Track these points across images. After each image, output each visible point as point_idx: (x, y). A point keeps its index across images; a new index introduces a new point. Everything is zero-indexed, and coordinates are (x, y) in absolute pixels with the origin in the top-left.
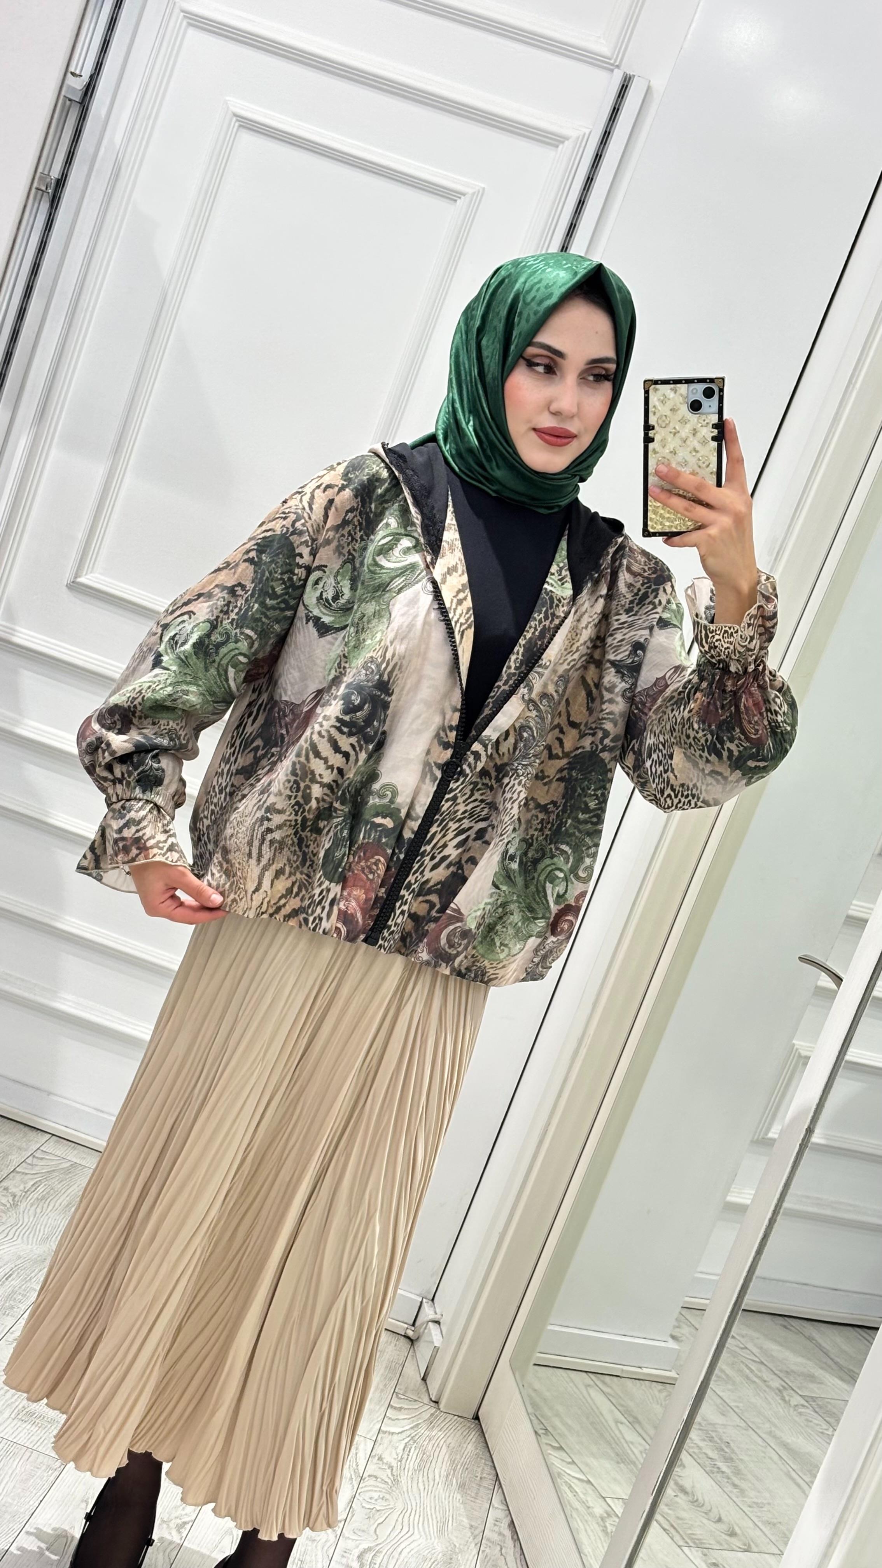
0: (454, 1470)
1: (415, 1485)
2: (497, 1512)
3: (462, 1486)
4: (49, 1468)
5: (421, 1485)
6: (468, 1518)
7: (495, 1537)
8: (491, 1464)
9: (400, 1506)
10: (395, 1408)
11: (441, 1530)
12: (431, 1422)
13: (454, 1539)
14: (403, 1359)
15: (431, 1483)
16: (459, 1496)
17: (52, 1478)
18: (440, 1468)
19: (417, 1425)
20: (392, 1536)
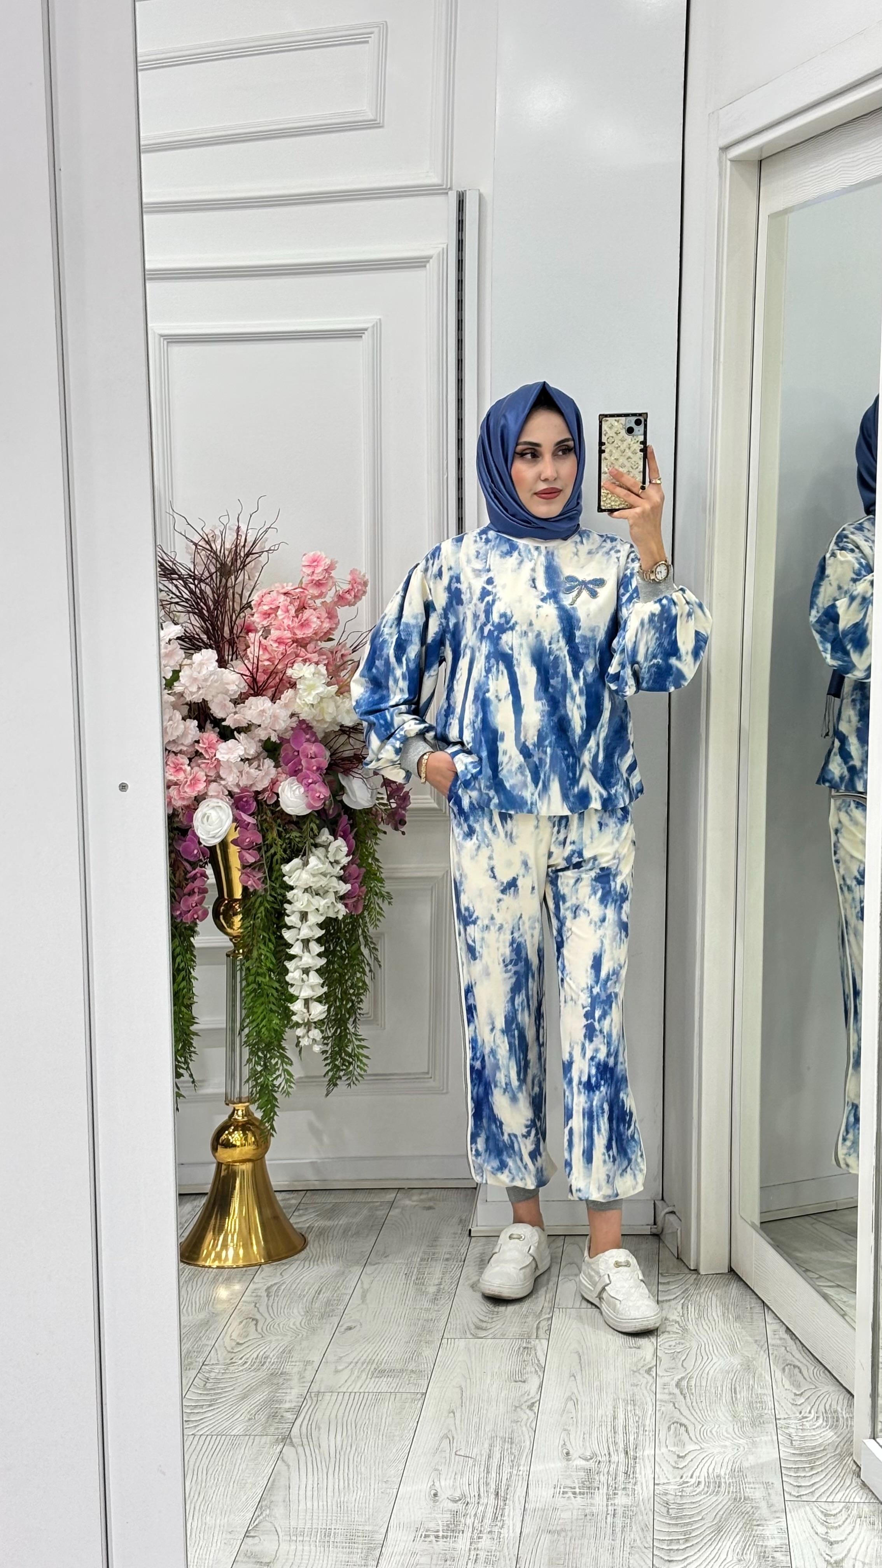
0: (728, 1309)
1: (700, 1327)
2: (772, 1326)
3: (738, 1318)
4: (413, 1400)
5: (705, 1326)
6: (751, 1336)
7: (779, 1342)
8: (755, 1296)
9: (694, 1345)
10: (664, 1283)
11: (733, 1350)
12: (697, 1283)
13: (746, 1354)
14: (656, 1251)
15: (713, 1323)
16: (738, 1325)
17: (420, 1405)
18: (715, 1311)
19: (687, 1289)
20: (697, 1364)
